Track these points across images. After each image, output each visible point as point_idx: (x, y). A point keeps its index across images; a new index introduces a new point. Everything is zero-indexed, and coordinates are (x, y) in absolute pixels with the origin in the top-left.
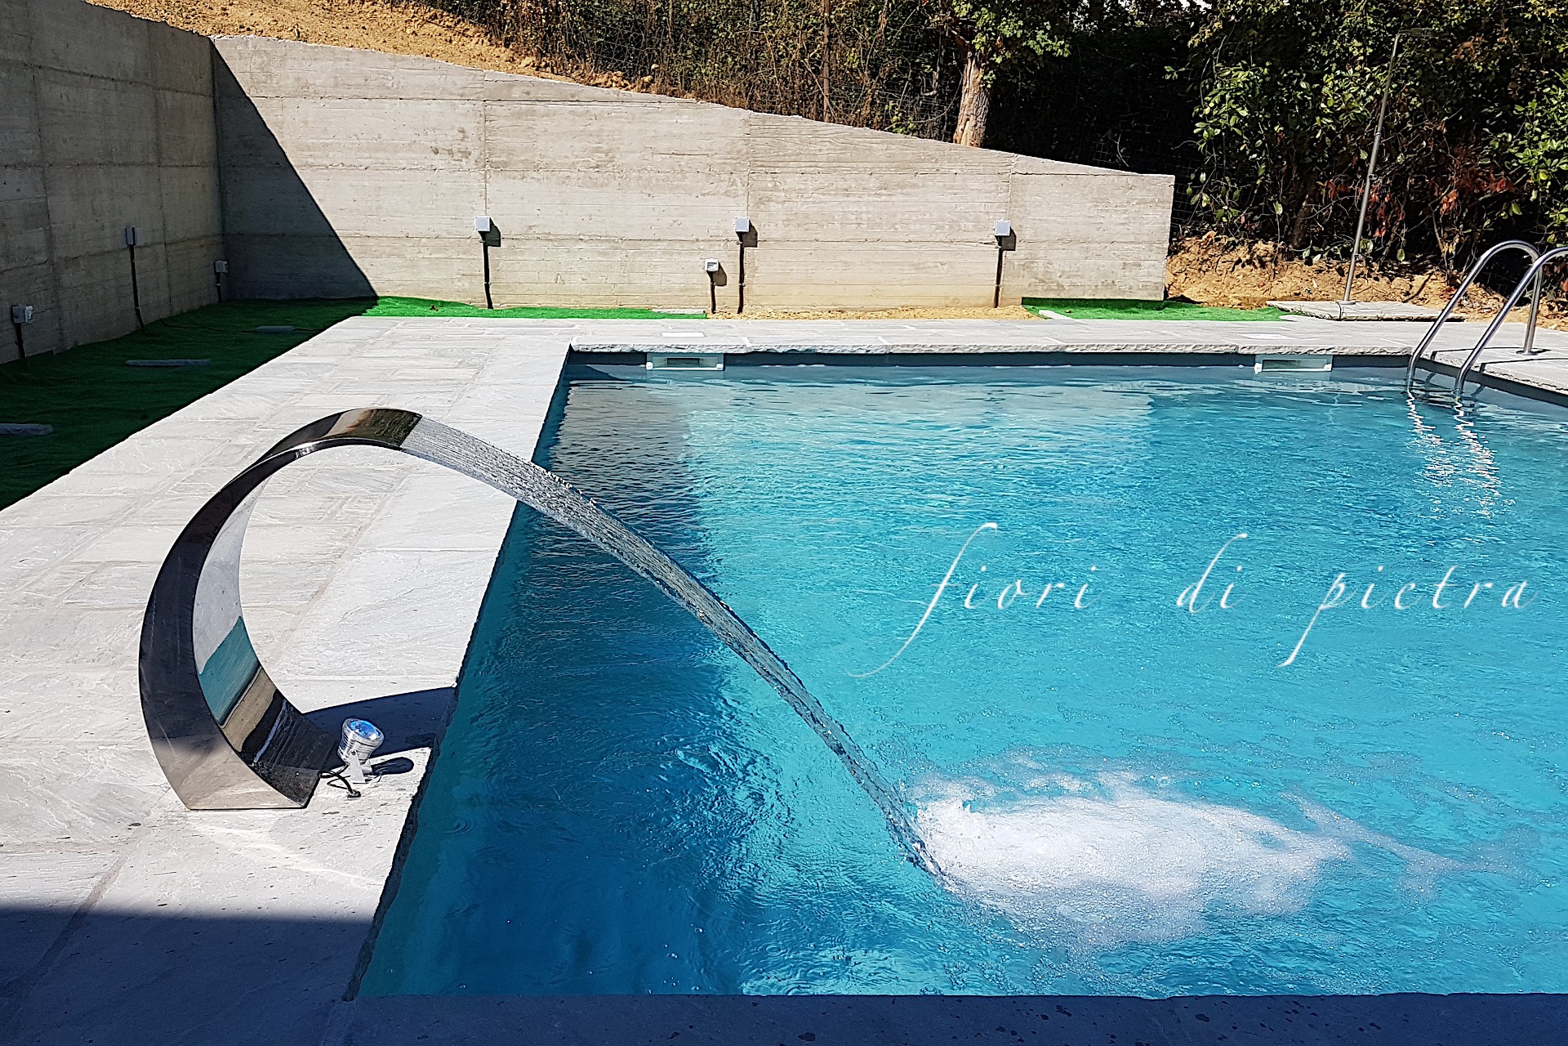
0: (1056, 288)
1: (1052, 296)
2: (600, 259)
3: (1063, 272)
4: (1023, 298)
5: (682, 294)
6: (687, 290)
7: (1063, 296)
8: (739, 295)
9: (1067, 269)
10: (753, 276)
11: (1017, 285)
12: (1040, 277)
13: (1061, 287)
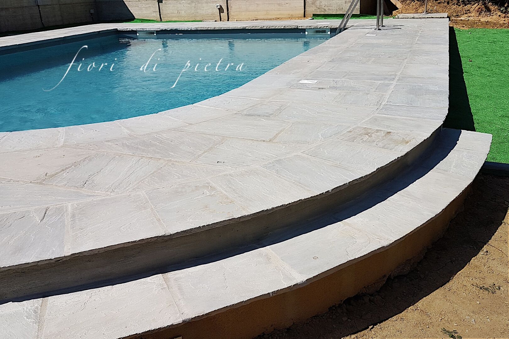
0: (324, 10)
1: (322, 13)
2: (189, 5)
3: (325, 5)
4: (313, 14)
5: (211, 16)
6: (213, 14)
7: (326, 13)
8: (227, 15)
9: (327, 4)
10: (231, 9)
11: (311, 10)
12: (318, 7)
13: (325, 10)
